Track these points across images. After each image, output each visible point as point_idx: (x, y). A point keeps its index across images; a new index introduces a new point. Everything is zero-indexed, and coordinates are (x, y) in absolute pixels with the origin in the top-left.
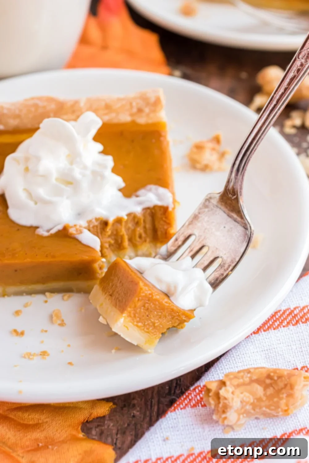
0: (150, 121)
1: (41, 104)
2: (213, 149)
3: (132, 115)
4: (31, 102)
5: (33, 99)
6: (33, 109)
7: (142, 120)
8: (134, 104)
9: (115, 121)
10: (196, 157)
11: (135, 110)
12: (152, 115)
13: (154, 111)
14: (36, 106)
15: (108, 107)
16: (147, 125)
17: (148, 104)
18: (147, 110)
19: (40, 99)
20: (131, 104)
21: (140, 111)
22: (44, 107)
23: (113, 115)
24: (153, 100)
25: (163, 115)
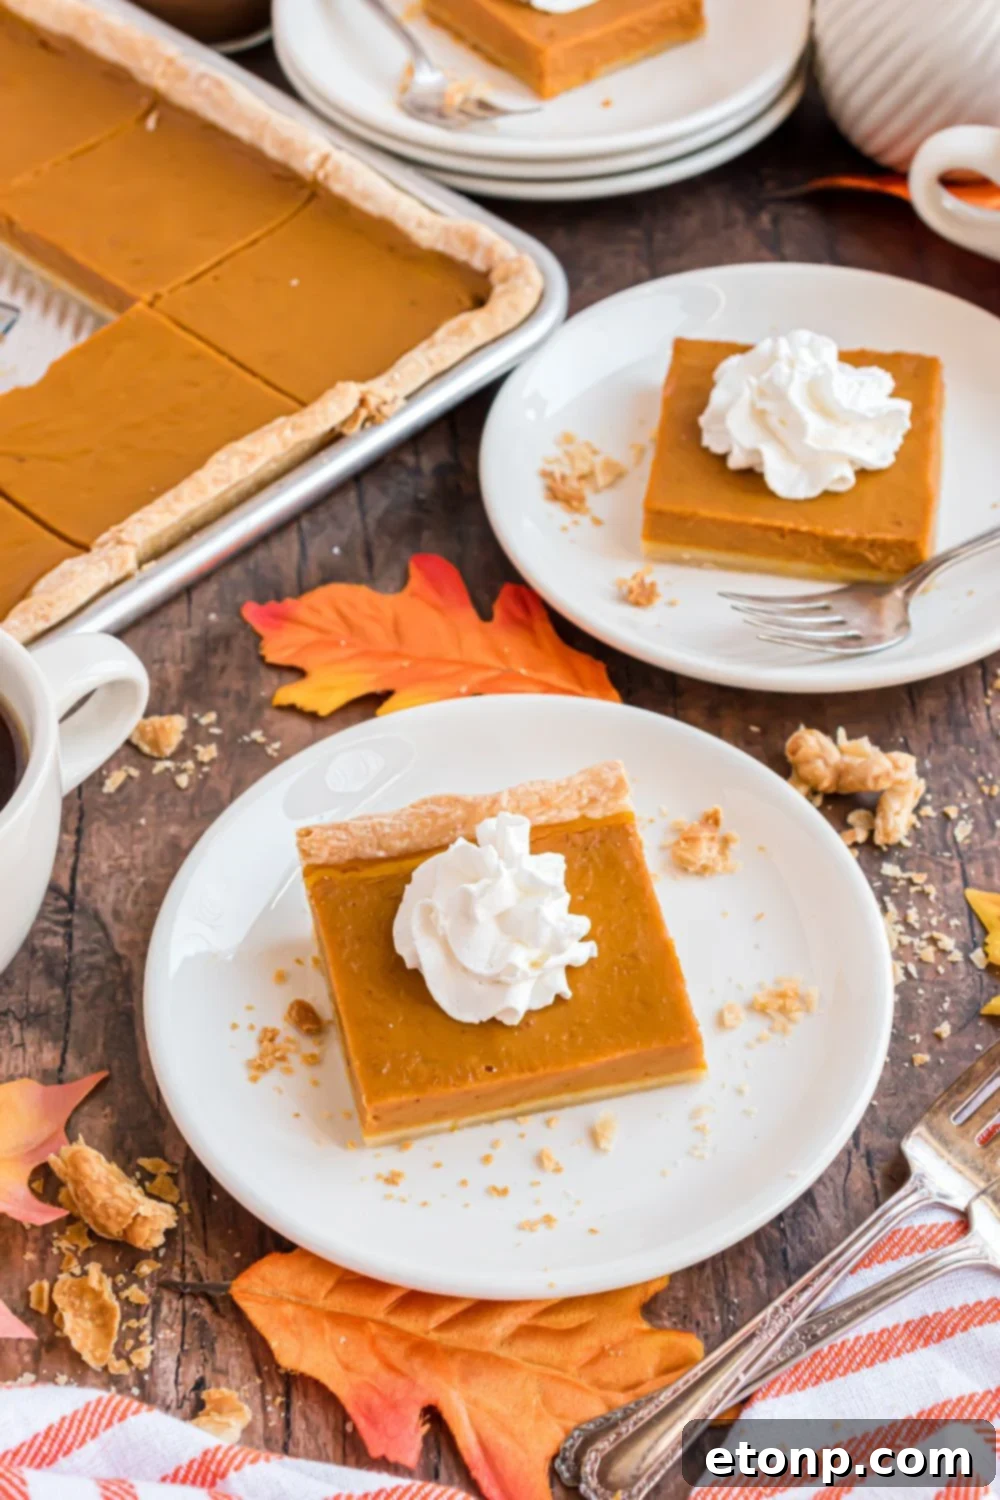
0: (609, 814)
1: (440, 811)
2: (712, 839)
3: (580, 808)
4: (424, 810)
5: (425, 802)
6: (429, 821)
7: (596, 814)
8: (584, 793)
9: (556, 821)
10: (688, 856)
11: (585, 801)
12: (611, 804)
13: (616, 798)
14: (433, 814)
15: (544, 803)
16: (605, 819)
17: (605, 789)
18: (604, 799)
19: (436, 801)
20: (579, 793)
21: (593, 800)
22: (447, 816)
23: (553, 813)
24: (612, 783)
25: (629, 802)
